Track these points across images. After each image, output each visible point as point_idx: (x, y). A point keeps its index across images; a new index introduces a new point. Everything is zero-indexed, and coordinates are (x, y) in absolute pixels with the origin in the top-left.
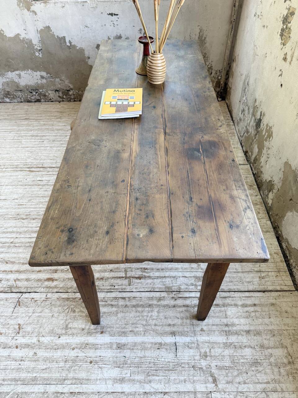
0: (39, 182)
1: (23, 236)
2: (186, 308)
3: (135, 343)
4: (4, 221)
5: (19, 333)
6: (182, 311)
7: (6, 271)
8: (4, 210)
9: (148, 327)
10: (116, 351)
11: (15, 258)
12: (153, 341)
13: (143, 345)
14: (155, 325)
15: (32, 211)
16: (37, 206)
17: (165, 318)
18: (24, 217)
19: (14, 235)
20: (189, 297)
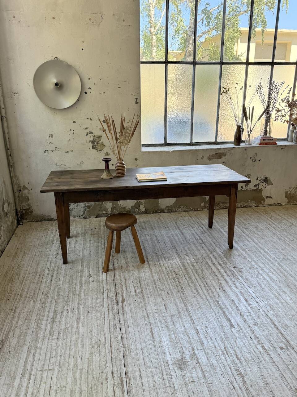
0: (137, 292)
1: (197, 283)
4: (188, 297)
5: (254, 268)
7: (226, 282)
8: (177, 301)
11: (215, 281)
15: (172, 286)
16: (166, 284)
18: (180, 287)
19: (198, 287)
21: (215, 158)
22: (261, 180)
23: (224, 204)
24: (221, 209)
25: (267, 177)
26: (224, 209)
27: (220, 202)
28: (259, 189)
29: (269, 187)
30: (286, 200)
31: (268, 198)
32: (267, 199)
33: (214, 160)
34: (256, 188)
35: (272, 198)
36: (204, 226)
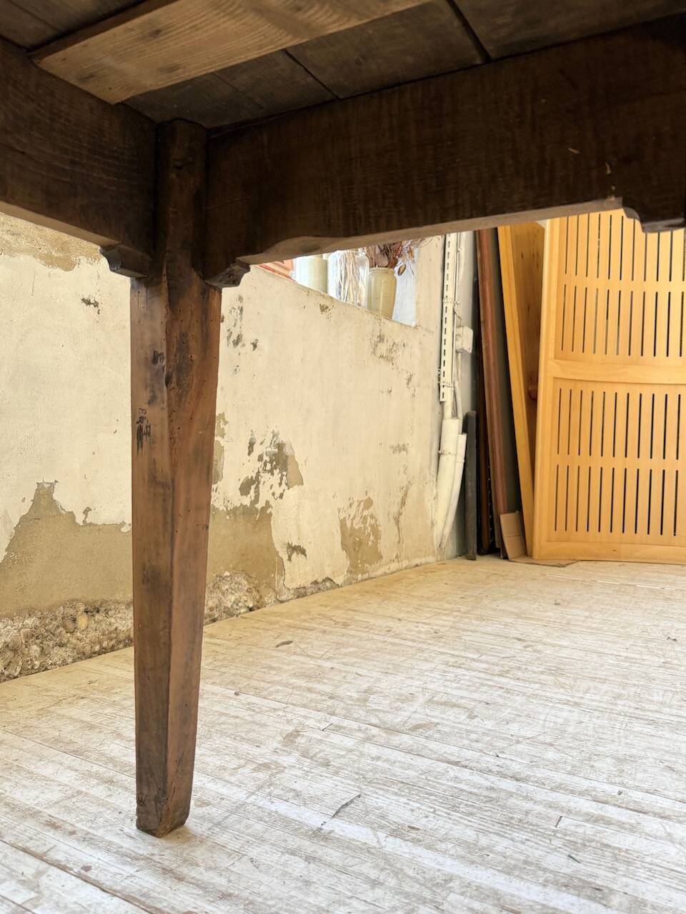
2: (184, 870)
3: (509, 874)
6: (209, 868)
9: (415, 890)
10: (615, 887)
12: (418, 850)
13: (475, 858)
14: (375, 883)
17: (307, 883)
20: (113, 893)
21: (28, 251)
22: (266, 458)
23: (98, 617)
24: (84, 656)
25: (285, 441)
26: (103, 651)
27: (72, 603)
28: (259, 506)
29: (292, 494)
30: (343, 561)
31: (294, 556)
32: (290, 559)
33: (24, 259)
34: (247, 501)
35: (303, 552)
36: (88, 839)
